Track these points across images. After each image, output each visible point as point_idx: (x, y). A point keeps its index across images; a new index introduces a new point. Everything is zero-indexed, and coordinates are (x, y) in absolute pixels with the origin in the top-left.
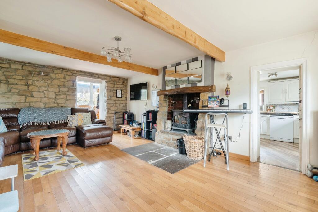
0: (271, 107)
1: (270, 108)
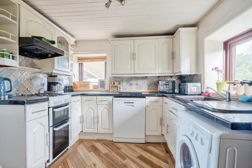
0: (116, 83)
1: (114, 84)
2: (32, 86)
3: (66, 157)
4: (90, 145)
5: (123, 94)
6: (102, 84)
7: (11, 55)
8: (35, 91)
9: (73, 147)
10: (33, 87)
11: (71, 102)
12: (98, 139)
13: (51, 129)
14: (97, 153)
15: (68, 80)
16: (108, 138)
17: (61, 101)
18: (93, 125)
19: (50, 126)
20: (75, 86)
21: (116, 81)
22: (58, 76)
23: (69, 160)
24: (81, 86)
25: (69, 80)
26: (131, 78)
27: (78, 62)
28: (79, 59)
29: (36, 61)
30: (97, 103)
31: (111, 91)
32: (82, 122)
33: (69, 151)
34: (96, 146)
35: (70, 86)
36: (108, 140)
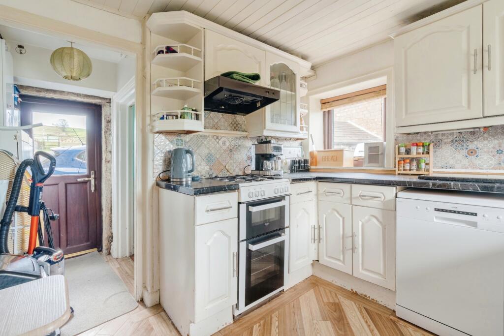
0: (414, 150)
1: (408, 152)
2: (232, 162)
3: (273, 308)
4: (331, 301)
5: (431, 182)
6: (374, 153)
7: (193, 112)
8: (237, 170)
9: (295, 290)
10: (234, 163)
11: (289, 195)
12: (354, 291)
13: (243, 245)
14: (341, 330)
15: (300, 149)
16: (382, 299)
17: (264, 192)
18: (341, 253)
19: (241, 239)
20: (314, 159)
21: (413, 145)
22: (273, 141)
23: (277, 319)
24: (325, 159)
25: (302, 148)
26: (474, 133)
27: (322, 109)
28: (324, 103)
29: (240, 118)
30: (351, 203)
31: (397, 172)
32: (318, 239)
33: (284, 297)
34: (345, 310)
35: (303, 160)
36: (382, 304)
